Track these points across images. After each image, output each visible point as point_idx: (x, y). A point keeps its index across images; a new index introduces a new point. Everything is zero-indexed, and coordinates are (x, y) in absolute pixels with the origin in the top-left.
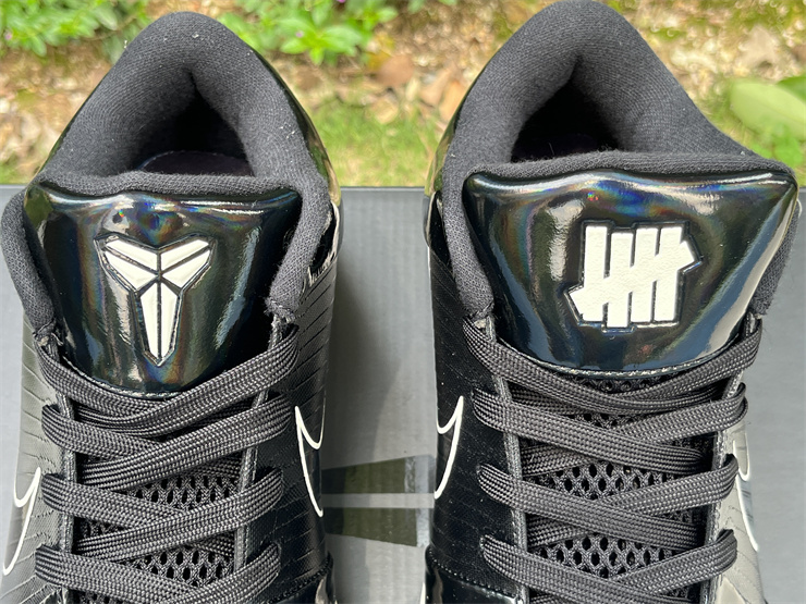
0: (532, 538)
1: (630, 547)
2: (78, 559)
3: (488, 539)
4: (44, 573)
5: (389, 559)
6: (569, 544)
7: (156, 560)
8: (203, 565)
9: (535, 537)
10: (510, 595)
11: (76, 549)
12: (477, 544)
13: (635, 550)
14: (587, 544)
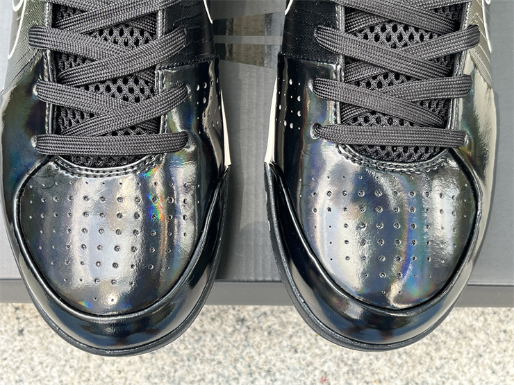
0: (348, 27)
1: (412, 30)
2: (57, 31)
3: (320, 28)
4: (35, 42)
5: (255, 75)
6: (372, 29)
7: (106, 33)
8: (137, 38)
9: (350, 26)
10: (332, 63)
11: (55, 25)
12: (312, 34)
13: (415, 33)
14: (383, 29)
